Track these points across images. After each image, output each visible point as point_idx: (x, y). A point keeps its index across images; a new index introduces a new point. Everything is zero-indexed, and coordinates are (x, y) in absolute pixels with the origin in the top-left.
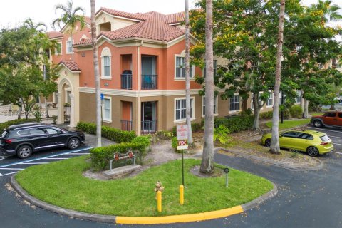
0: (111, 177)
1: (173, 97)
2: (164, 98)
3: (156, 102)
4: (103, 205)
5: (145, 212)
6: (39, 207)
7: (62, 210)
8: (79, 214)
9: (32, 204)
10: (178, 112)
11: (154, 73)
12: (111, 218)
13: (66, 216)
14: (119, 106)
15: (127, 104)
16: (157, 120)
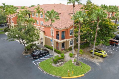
0: (58, 66)
1: (69, 41)
2: (67, 41)
3: (65, 42)
4: (59, 74)
5: (66, 76)
6: (47, 74)
7: (52, 75)
8: (55, 76)
9: (45, 73)
10: (70, 44)
11: (64, 35)
12: (61, 77)
13: (53, 76)
14: (56, 43)
15: (58, 43)
16: (65, 47)
